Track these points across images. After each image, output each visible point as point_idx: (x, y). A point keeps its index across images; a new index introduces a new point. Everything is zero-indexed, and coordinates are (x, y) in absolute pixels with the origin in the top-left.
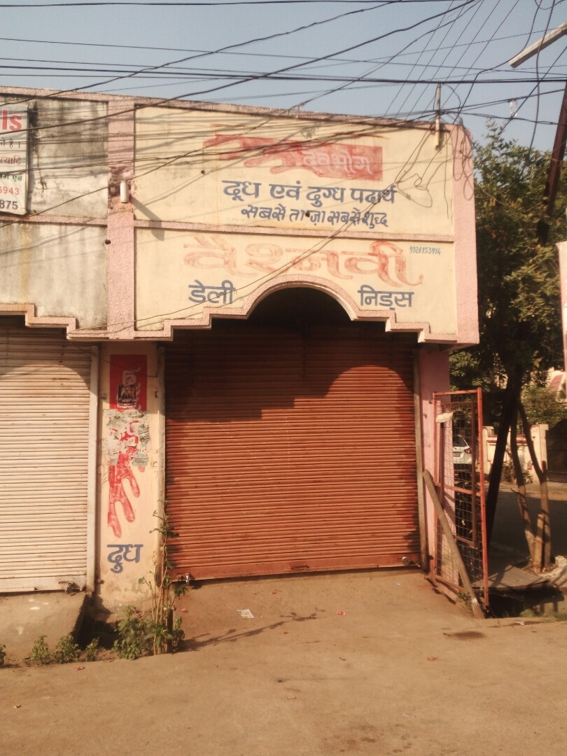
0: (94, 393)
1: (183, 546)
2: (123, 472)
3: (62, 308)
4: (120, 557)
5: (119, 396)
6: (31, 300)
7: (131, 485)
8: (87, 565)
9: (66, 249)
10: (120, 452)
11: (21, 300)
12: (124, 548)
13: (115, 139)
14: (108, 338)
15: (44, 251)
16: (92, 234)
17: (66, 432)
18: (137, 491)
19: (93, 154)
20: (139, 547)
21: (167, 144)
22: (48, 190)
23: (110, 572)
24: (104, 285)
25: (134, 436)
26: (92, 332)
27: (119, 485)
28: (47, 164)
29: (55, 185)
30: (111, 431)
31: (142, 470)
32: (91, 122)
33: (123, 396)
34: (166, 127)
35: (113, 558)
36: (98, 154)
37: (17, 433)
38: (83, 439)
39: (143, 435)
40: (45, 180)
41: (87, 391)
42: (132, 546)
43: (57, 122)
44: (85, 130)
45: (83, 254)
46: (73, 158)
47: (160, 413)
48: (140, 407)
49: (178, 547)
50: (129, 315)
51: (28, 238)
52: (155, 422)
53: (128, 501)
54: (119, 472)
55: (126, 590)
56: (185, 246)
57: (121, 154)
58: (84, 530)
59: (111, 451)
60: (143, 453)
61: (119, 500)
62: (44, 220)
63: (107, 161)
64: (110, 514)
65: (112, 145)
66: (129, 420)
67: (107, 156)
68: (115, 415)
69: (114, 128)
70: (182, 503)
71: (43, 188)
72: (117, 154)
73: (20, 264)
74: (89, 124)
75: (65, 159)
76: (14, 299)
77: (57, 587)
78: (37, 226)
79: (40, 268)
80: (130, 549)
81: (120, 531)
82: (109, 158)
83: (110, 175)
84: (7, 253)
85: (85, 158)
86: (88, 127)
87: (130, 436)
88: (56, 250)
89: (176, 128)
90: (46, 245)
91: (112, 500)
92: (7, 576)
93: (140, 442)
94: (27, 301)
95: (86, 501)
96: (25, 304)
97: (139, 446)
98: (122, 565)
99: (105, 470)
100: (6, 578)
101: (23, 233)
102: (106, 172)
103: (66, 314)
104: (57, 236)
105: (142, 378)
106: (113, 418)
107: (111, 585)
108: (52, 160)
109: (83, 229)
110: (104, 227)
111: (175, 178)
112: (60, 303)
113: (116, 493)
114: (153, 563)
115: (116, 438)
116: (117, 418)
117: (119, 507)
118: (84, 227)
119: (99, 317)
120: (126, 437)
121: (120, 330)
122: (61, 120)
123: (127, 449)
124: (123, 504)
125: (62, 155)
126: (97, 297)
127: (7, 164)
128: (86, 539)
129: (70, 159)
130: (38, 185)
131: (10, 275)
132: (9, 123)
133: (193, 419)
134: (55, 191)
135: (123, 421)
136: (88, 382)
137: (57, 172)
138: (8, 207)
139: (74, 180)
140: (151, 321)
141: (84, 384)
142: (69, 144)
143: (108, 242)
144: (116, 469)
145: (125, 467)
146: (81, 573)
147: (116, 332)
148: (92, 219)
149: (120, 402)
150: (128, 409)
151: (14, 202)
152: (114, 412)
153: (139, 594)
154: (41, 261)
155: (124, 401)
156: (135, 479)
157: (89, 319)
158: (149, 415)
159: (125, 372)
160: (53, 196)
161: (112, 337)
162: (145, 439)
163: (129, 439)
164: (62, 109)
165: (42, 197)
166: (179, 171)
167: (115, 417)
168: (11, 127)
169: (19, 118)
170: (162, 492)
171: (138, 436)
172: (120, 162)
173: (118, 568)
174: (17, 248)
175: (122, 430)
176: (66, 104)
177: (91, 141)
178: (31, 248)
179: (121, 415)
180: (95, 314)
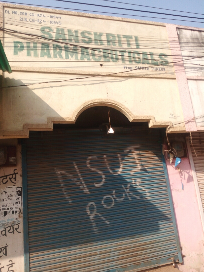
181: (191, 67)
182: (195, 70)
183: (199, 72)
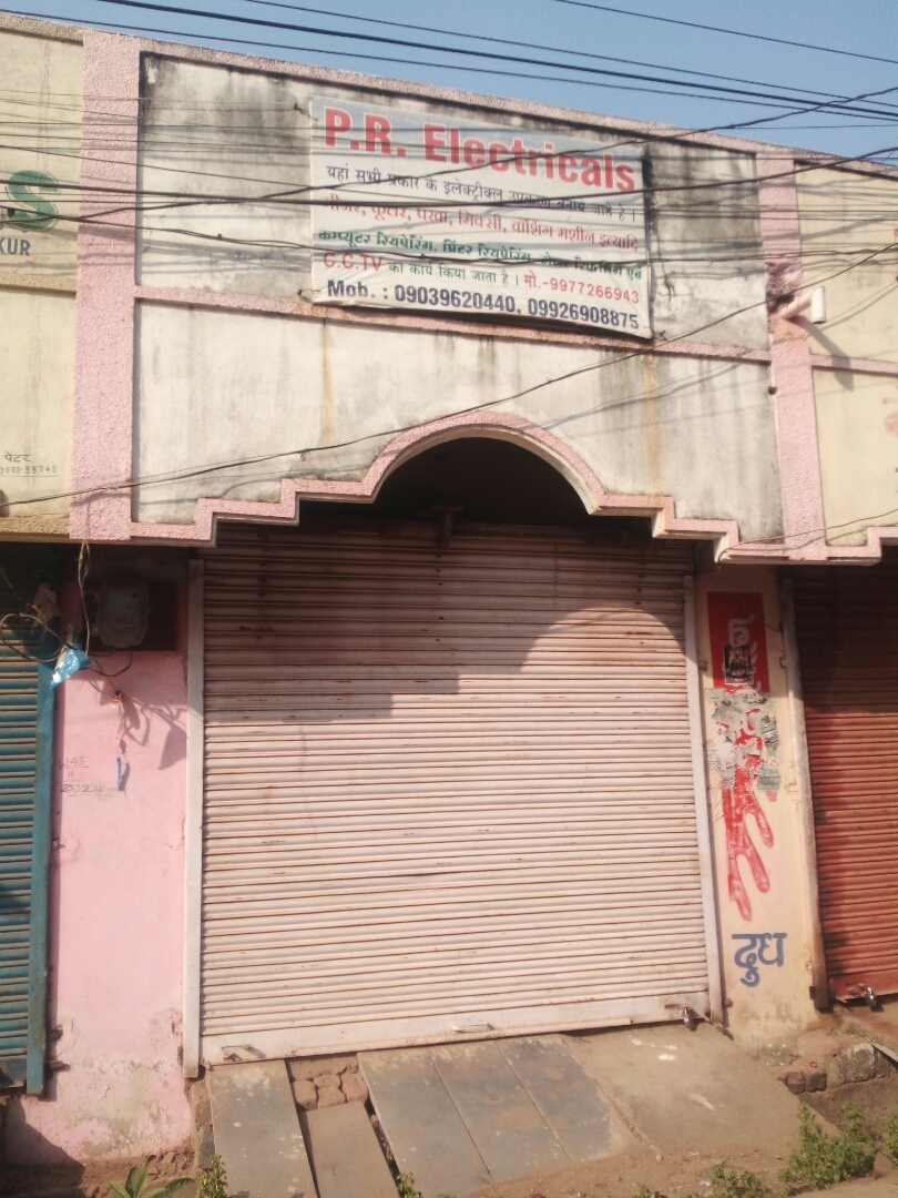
0: (691, 659)
1: (851, 935)
2: (744, 801)
3: (712, 503)
4: (753, 955)
5: (727, 666)
6: (664, 489)
7: (759, 824)
8: (709, 972)
9: (712, 402)
10: (736, 766)
11: (650, 489)
12: (758, 941)
13: (772, 215)
14: (786, 558)
15: (679, 401)
16: (748, 374)
17: (654, 728)
18: (768, 836)
19: (740, 240)
20: (780, 937)
21: (844, 230)
22: (677, 298)
23: (740, 984)
24: (773, 465)
25: (754, 736)
26: (763, 546)
27: (740, 825)
28: (672, 252)
29: (686, 290)
30: (719, 726)
31: (773, 798)
32: (731, 186)
33: (733, 664)
34: (839, 200)
35: (743, 959)
36: (745, 240)
37: (578, 729)
38: (681, 742)
39: (769, 735)
40: (672, 280)
41: (681, 656)
42: (768, 936)
43: (681, 183)
44: (725, 199)
45: (738, 410)
46: (710, 245)
47: (795, 696)
48: (759, 684)
49: (843, 936)
50: (816, 517)
51: (653, 381)
52: (787, 710)
53: (757, 855)
54: (739, 802)
55: (767, 1017)
56: (885, 401)
57: (783, 241)
58: (698, 907)
59: (723, 763)
60: (771, 767)
61: (743, 853)
62: (678, 350)
63: (760, 253)
64: (731, 877)
65: (766, 226)
66: (745, 707)
67: (760, 244)
68: (722, 699)
69: (768, 197)
70: (841, 857)
71: (669, 294)
72: (777, 242)
73: (644, 425)
74: (730, 189)
75: (698, 246)
76: (640, 488)
77: (662, 1015)
78: (666, 359)
79: (675, 432)
80: (767, 941)
81: (749, 909)
82: (764, 247)
83: (766, 277)
84: (622, 405)
85: (728, 246)
86: (728, 193)
87: (749, 737)
88: (697, 402)
89: (854, 204)
90: (680, 392)
91: (732, 852)
92: (582, 998)
93: (764, 748)
94: (658, 491)
95: (696, 854)
96: (657, 495)
97: (764, 753)
98: (759, 972)
99: (717, 797)
100: (580, 1002)
101: (645, 370)
102: (759, 271)
103: (720, 515)
104: (697, 378)
105: (758, 633)
106: (720, 705)
107: (744, 1009)
108: (680, 246)
109: (734, 367)
110: (765, 364)
111: (860, 287)
112: (708, 495)
113: (737, 840)
114: (804, 967)
115: (728, 740)
116: (727, 704)
117: (743, 864)
118: (736, 363)
119: (769, 520)
120: (743, 738)
121: (806, 545)
122: (687, 178)
123: (746, 760)
124: (750, 859)
125: (693, 238)
126: (764, 486)
127: (617, 248)
128: (702, 925)
129: (707, 246)
130: (662, 289)
131: (630, 444)
132: (616, 178)
133: (845, 708)
134: (687, 299)
135: (736, 709)
136: (681, 639)
137: (690, 267)
138: (624, 324)
139: (715, 282)
140: (848, 529)
141: (674, 643)
142: (702, 220)
143: (772, 391)
144: (733, 796)
145: (746, 792)
146: (697, 988)
147: (800, 548)
148: (748, 351)
149: (729, 675)
150: (740, 687)
151: (631, 316)
152: (721, 693)
153: (789, 1023)
154: (675, 420)
155: (734, 673)
156: (763, 814)
157: (756, 525)
158: (773, 699)
159: (732, 622)
160: (686, 309)
161: (795, 556)
162: (772, 743)
163: (749, 742)
164: (686, 159)
165: (669, 309)
166: (865, 274)
167: (724, 702)
168: (620, 185)
169: (630, 170)
170: (810, 837)
171: (762, 737)
172: (782, 256)
173: (752, 979)
174: (637, 398)
175: (737, 725)
176: (693, 153)
177: (735, 217)
178: (660, 397)
179: (731, 700)
180: (763, 516)
181: (180, 245)
182: (199, 263)
183: (221, 271)
